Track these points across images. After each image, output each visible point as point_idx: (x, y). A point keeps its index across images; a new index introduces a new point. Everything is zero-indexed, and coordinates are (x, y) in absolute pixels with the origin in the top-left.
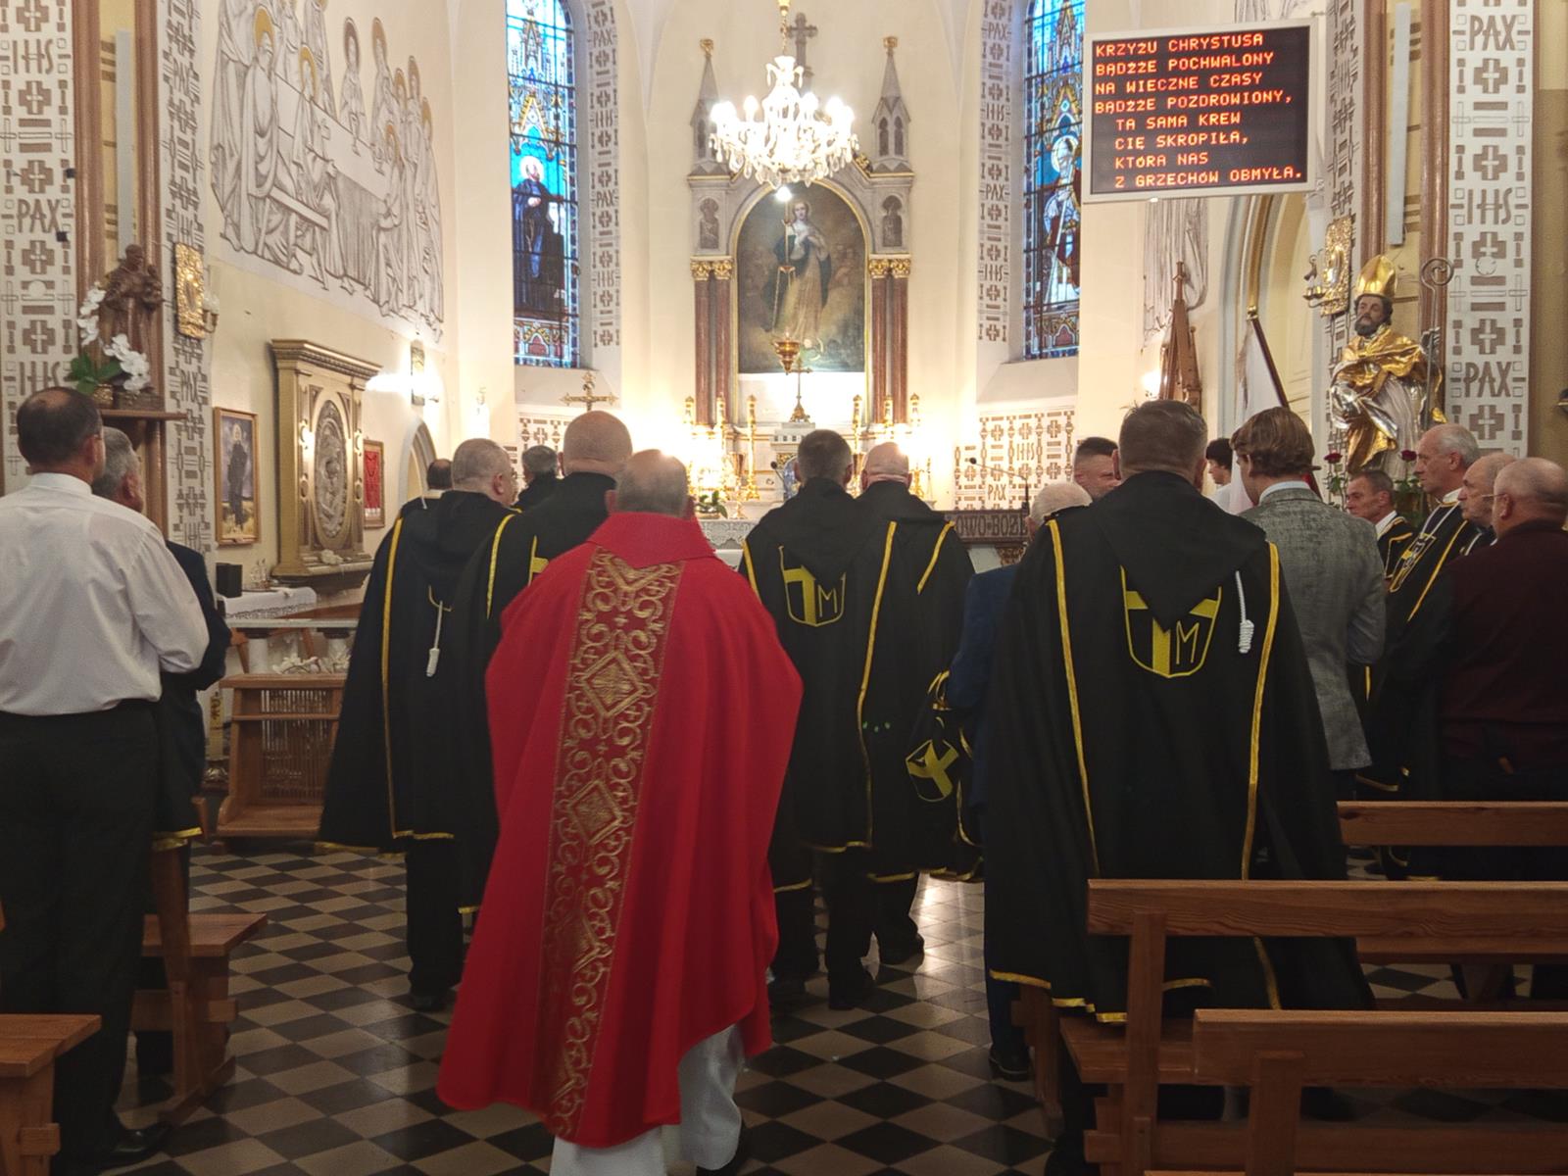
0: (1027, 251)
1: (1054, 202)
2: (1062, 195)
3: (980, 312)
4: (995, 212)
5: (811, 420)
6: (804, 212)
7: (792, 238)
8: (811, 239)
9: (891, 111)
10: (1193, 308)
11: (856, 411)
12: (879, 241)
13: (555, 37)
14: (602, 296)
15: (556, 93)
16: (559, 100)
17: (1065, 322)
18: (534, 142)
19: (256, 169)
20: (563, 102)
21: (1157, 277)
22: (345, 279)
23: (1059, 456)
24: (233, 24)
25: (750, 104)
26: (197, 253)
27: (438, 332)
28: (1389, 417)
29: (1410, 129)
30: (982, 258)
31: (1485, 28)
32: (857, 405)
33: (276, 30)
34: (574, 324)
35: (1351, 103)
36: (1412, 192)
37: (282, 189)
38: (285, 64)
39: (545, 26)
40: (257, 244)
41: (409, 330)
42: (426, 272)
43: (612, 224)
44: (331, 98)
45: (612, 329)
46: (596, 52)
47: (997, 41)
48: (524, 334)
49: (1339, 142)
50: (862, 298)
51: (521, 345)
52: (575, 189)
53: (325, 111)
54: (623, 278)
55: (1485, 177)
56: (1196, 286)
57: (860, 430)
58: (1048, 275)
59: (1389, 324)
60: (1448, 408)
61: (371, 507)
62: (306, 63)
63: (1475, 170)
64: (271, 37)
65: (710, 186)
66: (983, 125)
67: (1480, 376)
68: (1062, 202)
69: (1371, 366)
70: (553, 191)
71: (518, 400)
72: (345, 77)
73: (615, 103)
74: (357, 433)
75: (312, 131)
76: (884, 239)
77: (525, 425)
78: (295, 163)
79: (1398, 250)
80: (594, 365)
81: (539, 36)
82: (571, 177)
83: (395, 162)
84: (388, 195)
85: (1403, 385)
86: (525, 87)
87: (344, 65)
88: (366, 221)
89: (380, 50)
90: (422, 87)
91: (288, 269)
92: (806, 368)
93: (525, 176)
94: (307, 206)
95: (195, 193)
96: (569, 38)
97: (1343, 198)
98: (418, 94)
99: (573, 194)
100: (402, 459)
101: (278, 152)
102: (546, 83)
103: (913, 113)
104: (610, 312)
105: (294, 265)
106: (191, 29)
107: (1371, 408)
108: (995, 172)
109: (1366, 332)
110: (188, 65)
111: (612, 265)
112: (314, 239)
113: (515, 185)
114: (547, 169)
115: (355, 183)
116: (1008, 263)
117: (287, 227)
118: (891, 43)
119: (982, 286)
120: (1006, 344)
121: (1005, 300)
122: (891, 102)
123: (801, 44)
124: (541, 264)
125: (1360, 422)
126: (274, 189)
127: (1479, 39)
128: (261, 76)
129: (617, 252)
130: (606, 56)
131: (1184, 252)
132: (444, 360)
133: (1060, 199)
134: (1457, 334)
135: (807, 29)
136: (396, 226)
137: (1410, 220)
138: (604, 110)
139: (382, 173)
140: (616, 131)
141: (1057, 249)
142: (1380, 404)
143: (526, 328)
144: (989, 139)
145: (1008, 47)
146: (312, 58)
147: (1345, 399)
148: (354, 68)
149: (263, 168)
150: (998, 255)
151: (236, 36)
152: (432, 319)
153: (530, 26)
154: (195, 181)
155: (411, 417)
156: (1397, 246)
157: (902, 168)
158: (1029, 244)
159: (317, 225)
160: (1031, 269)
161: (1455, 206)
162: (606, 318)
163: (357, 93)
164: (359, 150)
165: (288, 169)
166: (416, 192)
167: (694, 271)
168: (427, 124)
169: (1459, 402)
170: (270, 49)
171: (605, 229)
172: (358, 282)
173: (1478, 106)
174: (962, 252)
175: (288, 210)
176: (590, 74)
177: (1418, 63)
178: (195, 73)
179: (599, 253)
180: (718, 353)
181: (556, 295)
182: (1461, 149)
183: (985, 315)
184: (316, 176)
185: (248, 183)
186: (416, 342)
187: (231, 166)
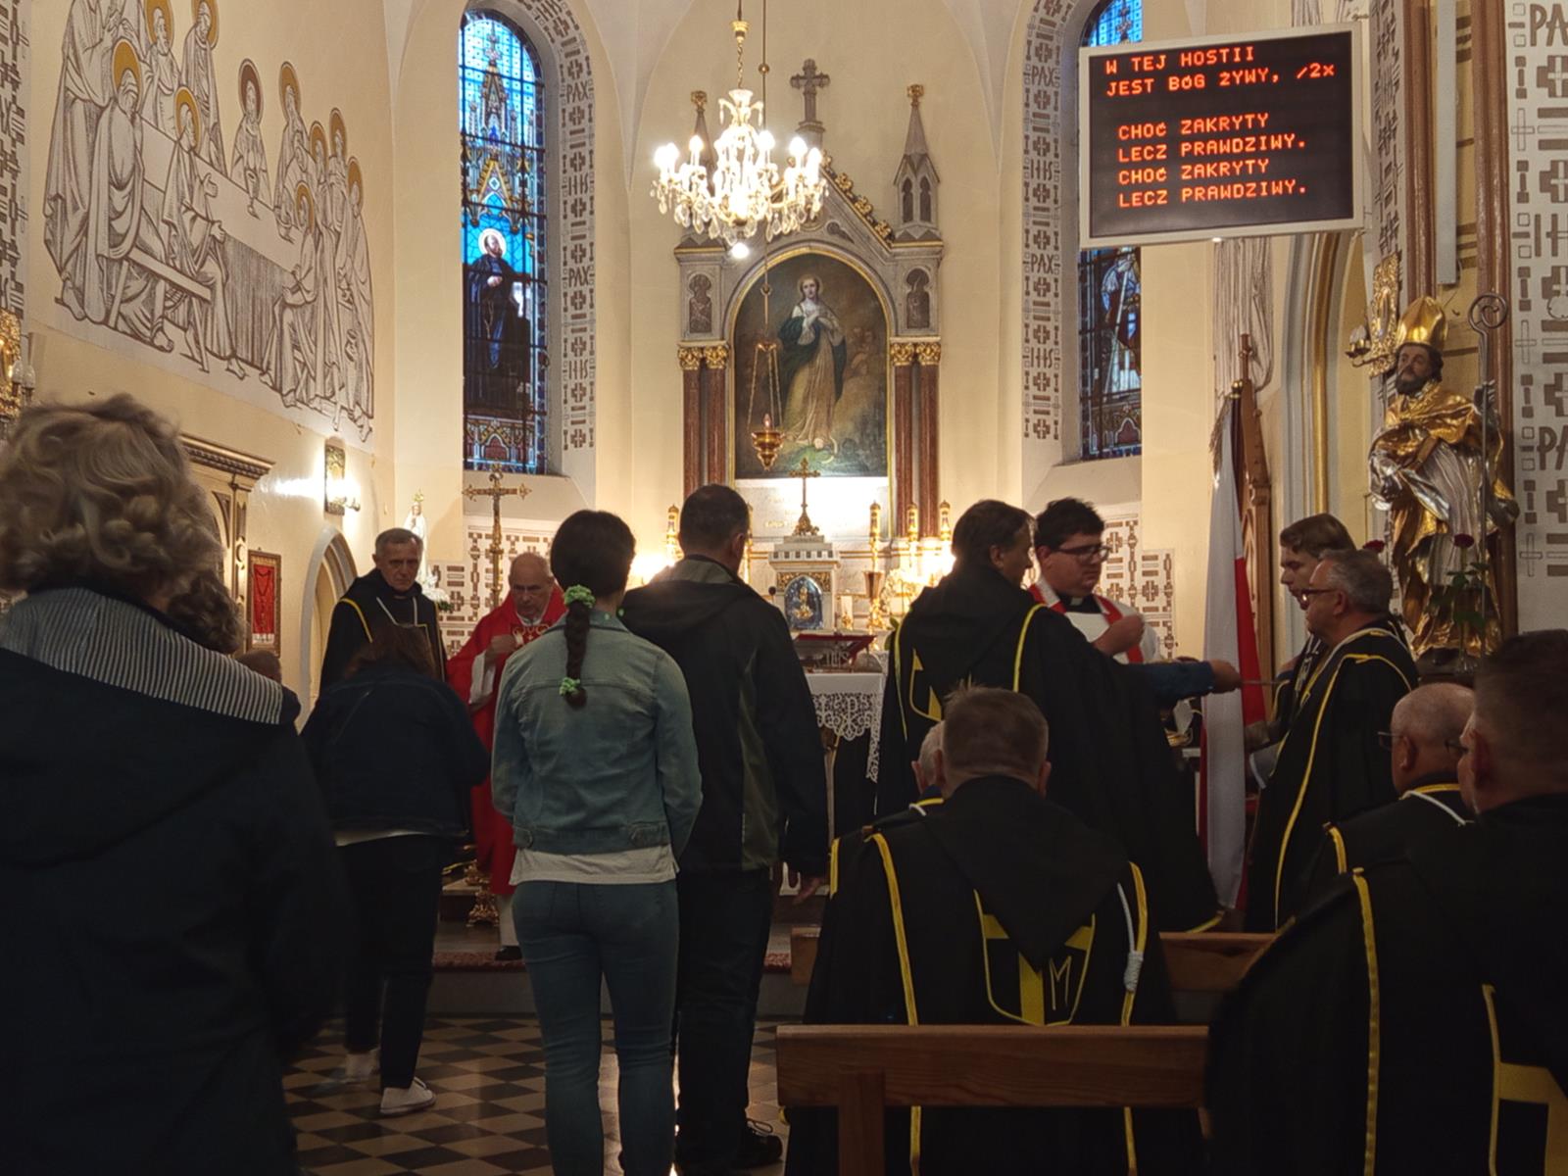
0: (1084, 331)
1: (1113, 273)
2: (1122, 266)
3: (1026, 404)
4: (1042, 287)
5: (819, 533)
6: (813, 289)
7: (800, 319)
8: (822, 320)
9: (916, 173)
10: (1260, 389)
11: (873, 522)
12: (902, 322)
13: (522, 92)
14: (573, 391)
15: (523, 156)
16: (527, 164)
17: (1129, 416)
18: (495, 212)
19: (110, 225)
20: (531, 166)
21: (1226, 355)
22: (234, 361)
23: (1120, 576)
24: (84, 58)
25: (696, 145)
26: (12, 317)
27: (366, 430)
28: (1438, 493)
29: (1461, 144)
30: (1027, 341)
31: (1549, 19)
32: (874, 514)
33: (144, 68)
34: (539, 422)
35: (1395, 118)
36: (1465, 222)
37: (147, 251)
38: (155, 107)
39: (511, 78)
40: (108, 313)
41: (323, 426)
42: (351, 358)
43: (586, 306)
44: (220, 149)
45: (586, 431)
46: (569, 110)
47: (1043, 87)
48: (480, 434)
49: (1384, 168)
50: (883, 389)
51: (476, 448)
52: (545, 266)
53: (211, 164)
54: (598, 371)
55: (1555, 199)
56: (1263, 363)
57: (879, 545)
58: (1108, 359)
59: (1439, 379)
60: (1519, 485)
61: (261, 632)
62: (185, 108)
63: (1542, 190)
64: (137, 77)
65: (702, 260)
66: (1026, 185)
67: (1558, 443)
68: (1123, 273)
69: (1417, 432)
70: (518, 268)
71: (465, 511)
72: (241, 126)
73: (591, 166)
74: (240, 541)
75: (191, 187)
76: (908, 319)
77: (475, 541)
78: (164, 221)
79: (1451, 292)
80: (564, 471)
81: (503, 89)
82: (539, 252)
83: (309, 227)
84: (298, 266)
85: (1457, 455)
86: (484, 149)
87: (242, 115)
88: (264, 294)
89: (290, 98)
90: (349, 145)
91: (152, 344)
92: (812, 471)
93: (484, 251)
94: (181, 272)
95: (13, 246)
96: (539, 92)
97: (1389, 233)
98: (344, 152)
99: (542, 272)
100: (309, 574)
101: (142, 208)
102: (510, 144)
103: (943, 170)
104: (584, 408)
105: (160, 340)
106: (15, 57)
107: (1414, 482)
108: (1042, 240)
109: (1409, 389)
110: (10, 99)
111: (586, 353)
112: (189, 312)
113: (471, 261)
114: (512, 242)
115: (251, 251)
116: (1060, 346)
117: (152, 296)
118: (916, 92)
119: (1027, 374)
120: (1059, 442)
121: (1056, 390)
122: (916, 162)
123: (810, 95)
124: (502, 353)
125: (1403, 500)
126: (135, 249)
127: (1543, 33)
128: (121, 120)
129: (592, 338)
130: (582, 112)
131: (1251, 323)
132: (373, 463)
133: (1120, 269)
134: (1527, 392)
135: (817, 77)
136: (307, 302)
137: (1465, 254)
138: (578, 174)
139: (290, 241)
140: (592, 198)
141: (1117, 328)
142: (1428, 478)
143: (482, 428)
144: (1033, 202)
145: (1056, 93)
146: (193, 103)
147: (1383, 472)
148: (254, 114)
149: (120, 226)
150: (1047, 338)
151: (86, 72)
152: (357, 413)
153: (492, 80)
154: (13, 233)
155: (324, 527)
156: (1450, 286)
157: (929, 236)
158: (1084, 324)
159: (194, 295)
160: (1088, 353)
161: (1518, 235)
162: (579, 415)
163: (257, 146)
164: (257, 212)
165: (157, 231)
166: (339, 263)
167: (682, 359)
168: (355, 186)
169: (1532, 476)
170: (136, 90)
171: (579, 312)
172: (251, 364)
173: (1544, 113)
174: (1003, 334)
175: (155, 277)
176: (563, 132)
177: (1469, 64)
178: (18, 108)
179: (571, 340)
180: (711, 453)
181: (520, 389)
182: (1523, 166)
183: (1032, 408)
184: (195, 239)
185: (98, 241)
186: (333, 439)
187: (74, 221)
